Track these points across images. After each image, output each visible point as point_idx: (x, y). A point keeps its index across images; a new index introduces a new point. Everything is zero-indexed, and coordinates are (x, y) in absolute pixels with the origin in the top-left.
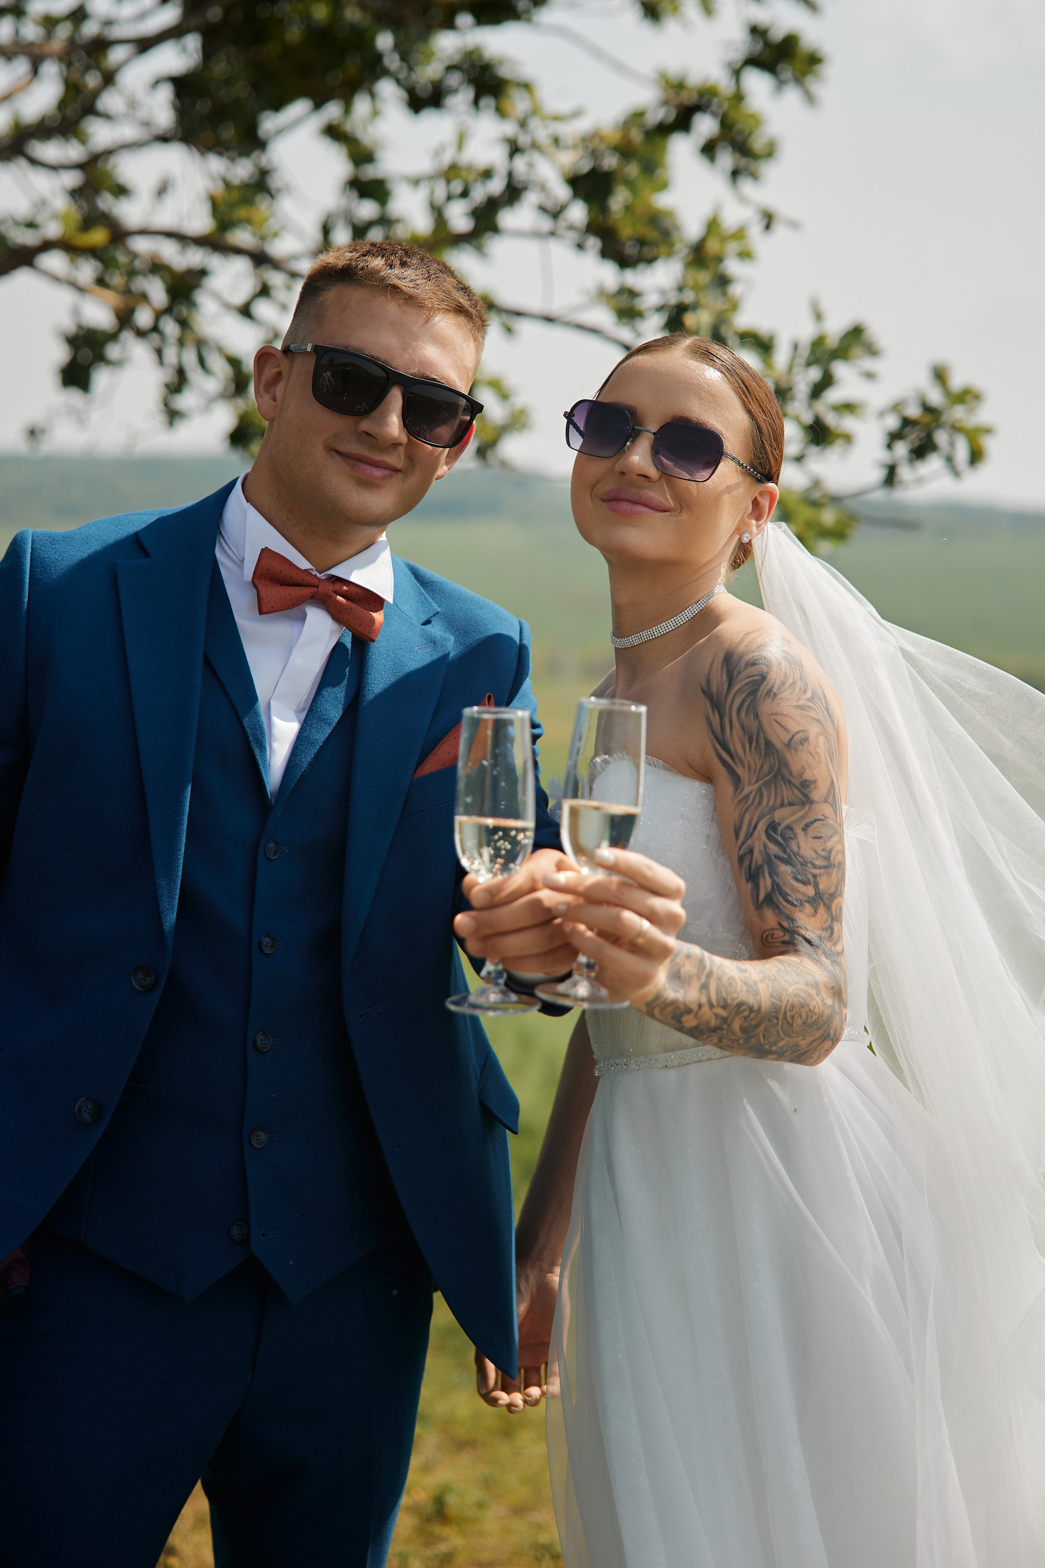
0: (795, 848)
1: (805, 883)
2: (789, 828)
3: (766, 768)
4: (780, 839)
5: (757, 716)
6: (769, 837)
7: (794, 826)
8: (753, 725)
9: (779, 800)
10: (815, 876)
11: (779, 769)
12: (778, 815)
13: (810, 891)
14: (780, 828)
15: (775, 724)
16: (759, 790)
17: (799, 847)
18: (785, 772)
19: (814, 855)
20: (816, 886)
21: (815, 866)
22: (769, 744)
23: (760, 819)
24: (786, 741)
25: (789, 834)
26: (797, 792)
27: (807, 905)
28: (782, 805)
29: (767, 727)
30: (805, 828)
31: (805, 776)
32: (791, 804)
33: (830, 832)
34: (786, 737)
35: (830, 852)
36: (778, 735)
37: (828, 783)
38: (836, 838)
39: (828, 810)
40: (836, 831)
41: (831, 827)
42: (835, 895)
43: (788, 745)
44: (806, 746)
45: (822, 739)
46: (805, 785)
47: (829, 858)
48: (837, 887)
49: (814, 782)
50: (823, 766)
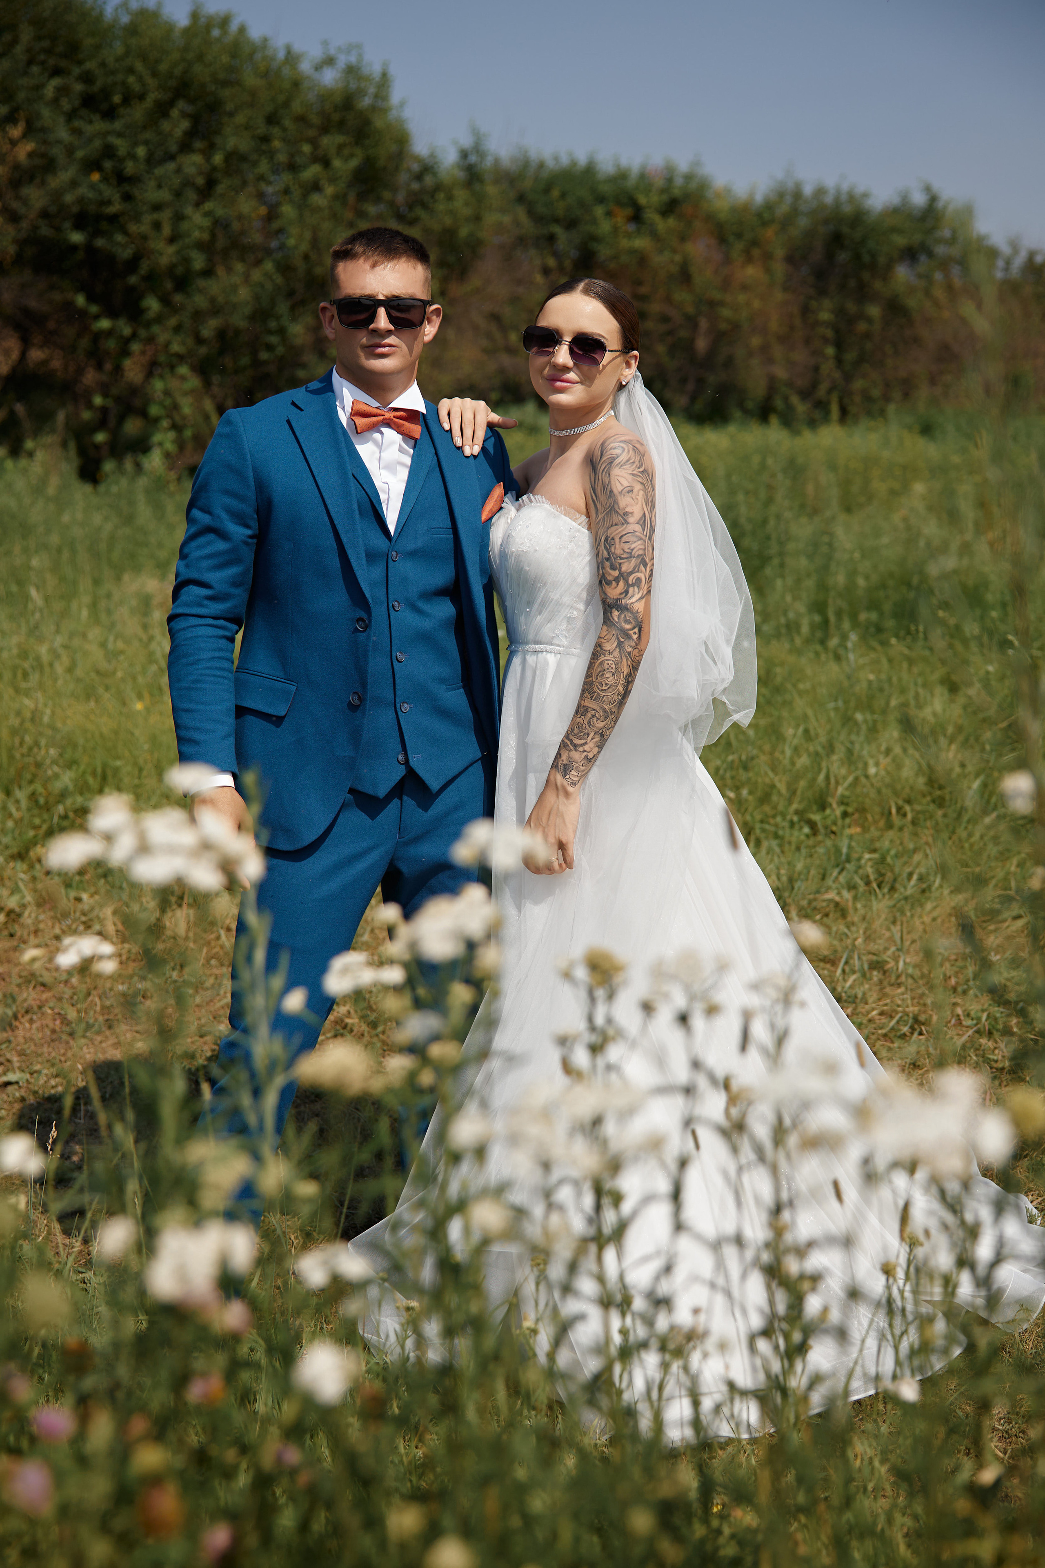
0: (613, 550)
1: (614, 569)
3: (609, 504)
4: (608, 544)
5: (609, 476)
6: (605, 546)
7: (615, 538)
8: (606, 480)
9: (611, 524)
10: (620, 564)
11: (613, 505)
12: (610, 531)
13: (617, 572)
14: (609, 539)
15: (617, 482)
16: (603, 519)
17: (615, 548)
18: (616, 507)
19: (622, 552)
20: (620, 569)
21: (621, 558)
22: (611, 492)
24: (620, 491)
26: (620, 518)
28: (612, 526)
29: (612, 482)
30: (621, 538)
31: (627, 510)
32: (616, 525)
33: (635, 539)
34: (620, 488)
35: (632, 550)
36: (617, 487)
37: (641, 515)
38: (639, 542)
39: (638, 528)
40: (641, 539)
41: (637, 536)
42: (632, 573)
43: (620, 493)
44: (630, 494)
45: (641, 492)
46: (626, 514)
47: (631, 553)
48: (634, 568)
49: (632, 513)
50: (639, 505)
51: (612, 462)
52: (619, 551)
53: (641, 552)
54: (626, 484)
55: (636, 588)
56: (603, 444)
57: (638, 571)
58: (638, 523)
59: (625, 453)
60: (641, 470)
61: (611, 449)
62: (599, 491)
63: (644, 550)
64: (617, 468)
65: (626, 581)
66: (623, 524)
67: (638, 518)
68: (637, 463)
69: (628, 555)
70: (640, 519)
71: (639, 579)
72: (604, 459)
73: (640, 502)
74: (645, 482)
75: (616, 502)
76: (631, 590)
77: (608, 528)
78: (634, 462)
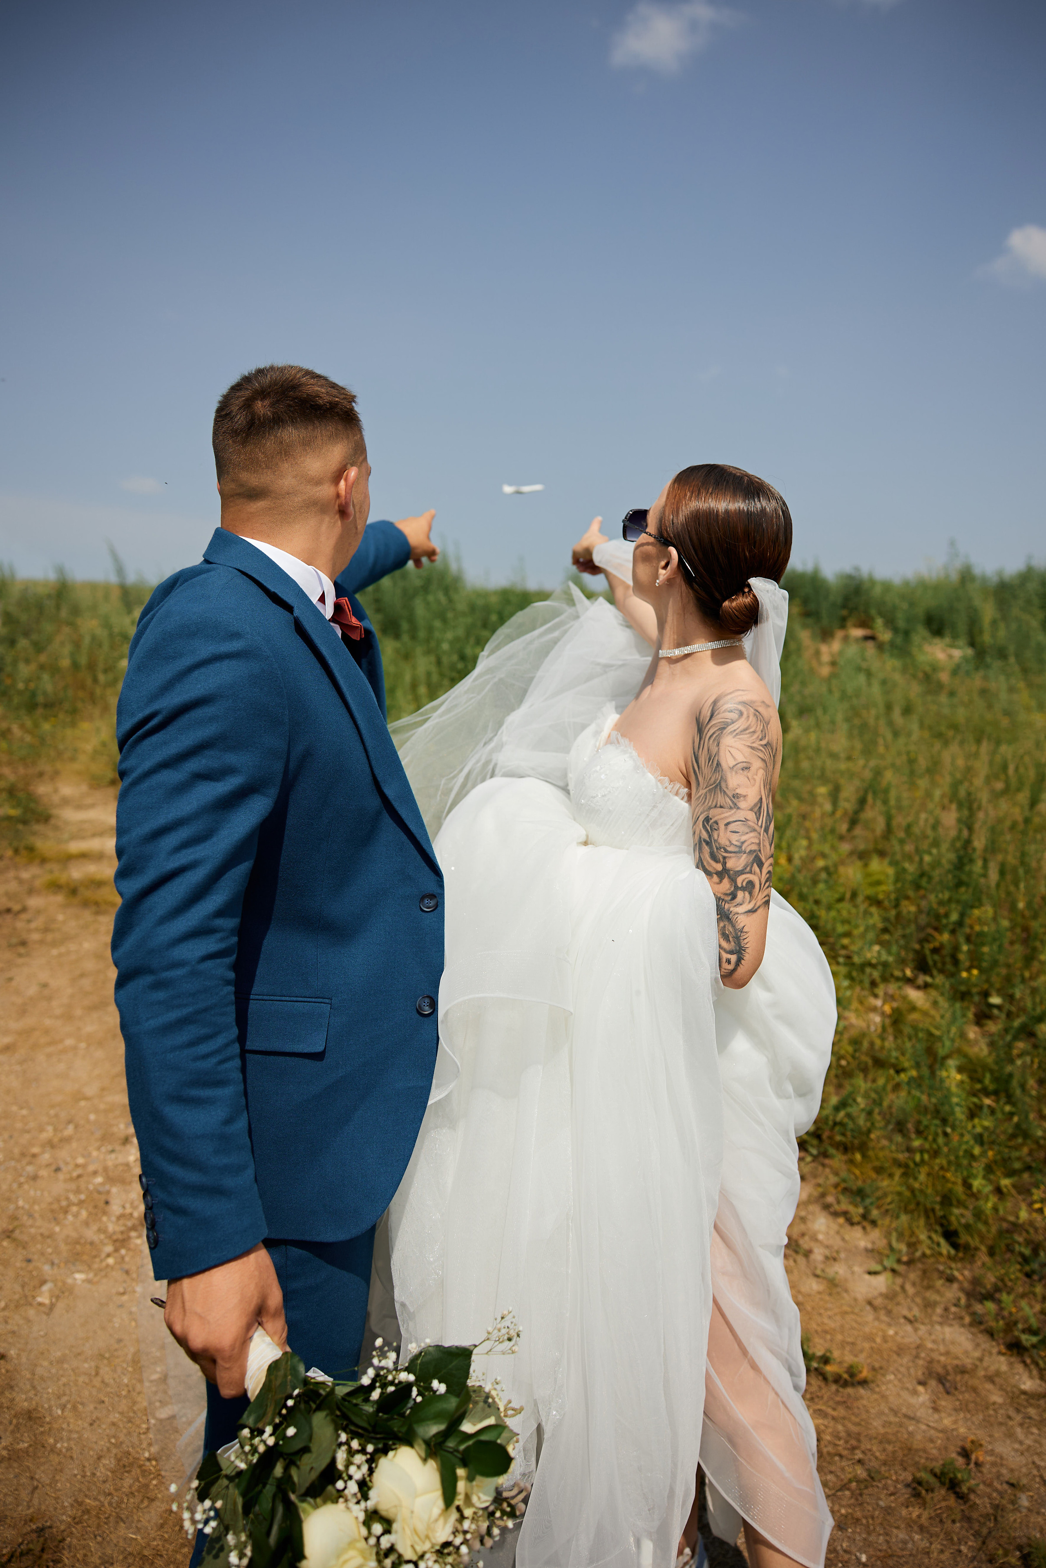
0: (716, 838)
1: (716, 861)
2: (716, 823)
3: (713, 780)
4: (709, 828)
5: (718, 745)
6: (704, 826)
7: (719, 822)
8: (714, 749)
9: (714, 804)
10: (724, 858)
11: (720, 783)
12: (712, 812)
13: (719, 867)
14: (711, 822)
15: (728, 754)
16: (706, 795)
17: (718, 836)
18: (723, 785)
19: (728, 843)
20: (724, 864)
21: (726, 851)
22: (719, 764)
23: (702, 813)
24: (731, 766)
25: (715, 826)
26: (728, 800)
27: (715, 876)
28: (716, 807)
29: (722, 753)
30: (727, 824)
31: (738, 791)
32: (721, 807)
33: (747, 830)
34: (732, 763)
35: (743, 843)
36: (727, 760)
37: (757, 799)
38: (752, 834)
39: (751, 816)
40: (755, 830)
41: (749, 827)
42: (742, 872)
43: (732, 768)
44: (746, 772)
45: (761, 772)
46: (736, 796)
47: (740, 847)
48: (745, 867)
49: (745, 796)
50: (756, 788)
51: (724, 728)
52: (723, 841)
53: (754, 847)
54: (740, 758)
55: (747, 894)
56: (715, 703)
57: (750, 872)
58: (751, 810)
59: (743, 719)
60: (764, 742)
61: (725, 711)
62: (702, 760)
63: (759, 844)
64: (730, 737)
65: (733, 881)
66: (731, 808)
67: (752, 804)
68: (759, 733)
69: (737, 849)
70: (755, 805)
71: (751, 884)
72: (713, 722)
73: (757, 784)
74: (767, 758)
75: (723, 779)
76: (740, 894)
77: (710, 808)
78: (754, 732)
